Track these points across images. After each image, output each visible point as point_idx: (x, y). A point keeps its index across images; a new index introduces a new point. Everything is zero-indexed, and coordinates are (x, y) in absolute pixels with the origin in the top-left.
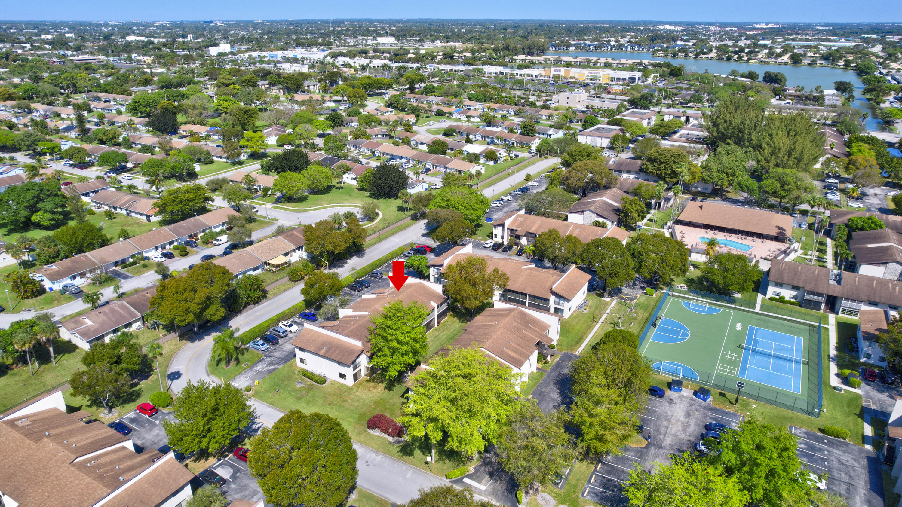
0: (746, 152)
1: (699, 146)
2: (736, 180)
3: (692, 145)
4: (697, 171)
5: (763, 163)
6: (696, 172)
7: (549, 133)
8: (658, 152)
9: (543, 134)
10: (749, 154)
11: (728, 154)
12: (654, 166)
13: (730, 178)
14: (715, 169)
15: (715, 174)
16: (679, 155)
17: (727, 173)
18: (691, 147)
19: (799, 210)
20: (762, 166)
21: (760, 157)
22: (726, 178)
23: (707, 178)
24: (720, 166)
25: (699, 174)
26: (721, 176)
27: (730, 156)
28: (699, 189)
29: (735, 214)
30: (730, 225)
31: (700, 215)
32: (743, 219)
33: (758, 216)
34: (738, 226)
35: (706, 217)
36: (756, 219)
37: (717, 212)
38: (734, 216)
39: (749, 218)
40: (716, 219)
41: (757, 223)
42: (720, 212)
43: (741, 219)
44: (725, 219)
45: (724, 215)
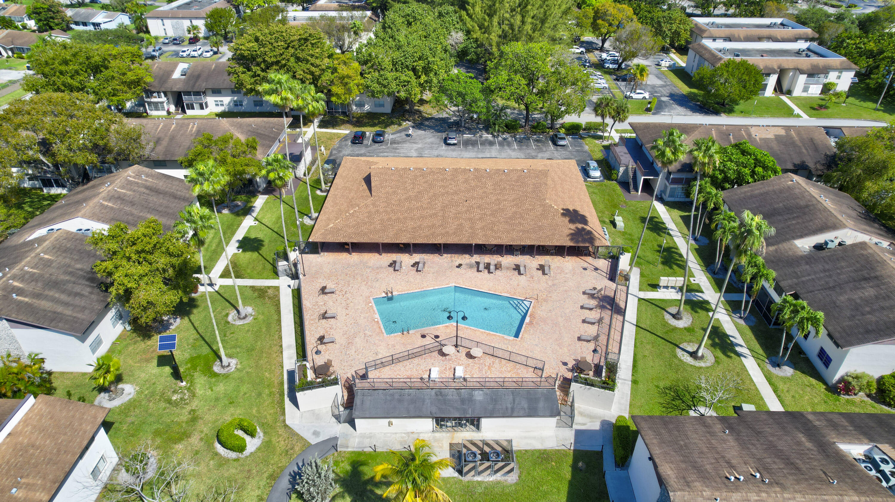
0: (440, 15)
1: (357, 14)
2: (435, 80)
3: (345, 14)
4: (351, 73)
5: (477, 34)
6: (349, 77)
7: (96, 20)
8: (257, 40)
9: (85, 24)
10: (447, 19)
11: (409, 24)
12: (255, 75)
13: (423, 78)
14: (387, 63)
15: (390, 75)
16: (306, 40)
17: (414, 70)
18: (342, 18)
19: (562, 126)
20: (476, 40)
21: (470, 24)
22: (414, 81)
23: (376, 87)
24: (397, 55)
25: (358, 79)
26: (403, 78)
27: (414, 27)
28: (367, 108)
29: (456, 193)
30: (451, 232)
31: (369, 212)
32: (479, 207)
33: (513, 189)
34: (470, 231)
35: (386, 218)
36: (511, 199)
37: (411, 193)
38: (456, 198)
39: (494, 198)
40: (412, 219)
41: (515, 213)
42: (419, 192)
43: (475, 206)
44: (435, 214)
45: (429, 203)
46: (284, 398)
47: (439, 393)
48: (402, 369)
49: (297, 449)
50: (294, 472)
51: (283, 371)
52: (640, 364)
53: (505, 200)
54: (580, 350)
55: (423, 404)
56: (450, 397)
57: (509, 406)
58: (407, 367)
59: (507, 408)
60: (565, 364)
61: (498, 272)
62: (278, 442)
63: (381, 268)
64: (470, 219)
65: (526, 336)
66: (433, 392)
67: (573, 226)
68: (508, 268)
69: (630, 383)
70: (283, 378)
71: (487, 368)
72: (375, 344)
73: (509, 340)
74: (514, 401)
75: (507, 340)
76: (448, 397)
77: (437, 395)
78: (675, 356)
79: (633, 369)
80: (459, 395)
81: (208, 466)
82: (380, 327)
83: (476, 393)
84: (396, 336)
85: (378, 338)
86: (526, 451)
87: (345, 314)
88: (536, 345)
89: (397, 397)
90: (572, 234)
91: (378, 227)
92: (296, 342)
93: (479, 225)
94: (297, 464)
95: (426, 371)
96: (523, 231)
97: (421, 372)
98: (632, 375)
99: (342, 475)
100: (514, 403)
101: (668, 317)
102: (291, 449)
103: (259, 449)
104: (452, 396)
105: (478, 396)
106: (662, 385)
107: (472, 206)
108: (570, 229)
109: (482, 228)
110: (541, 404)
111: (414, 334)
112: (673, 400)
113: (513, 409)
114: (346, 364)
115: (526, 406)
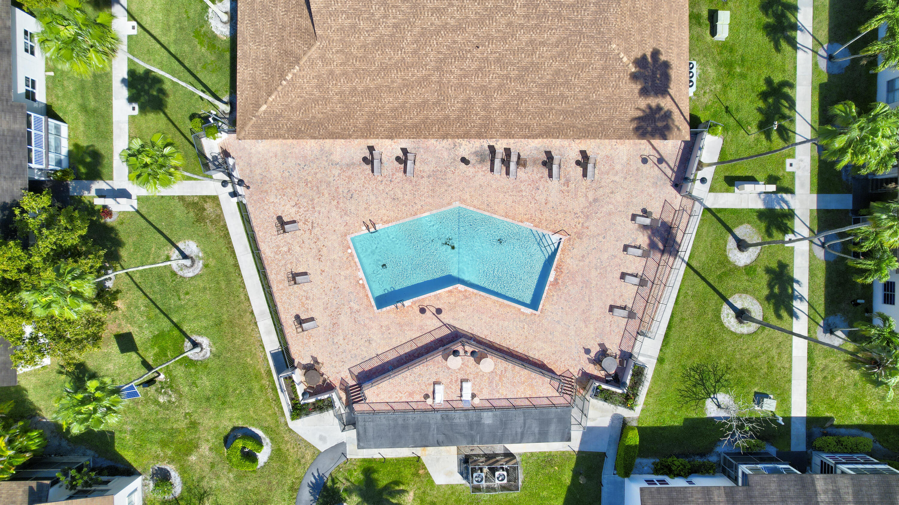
29: (459, 28)
30: (453, 116)
31: (318, 77)
32: (498, 60)
33: (559, 15)
34: (483, 113)
35: (347, 88)
36: (553, 40)
37: (382, 29)
38: (459, 39)
39: (525, 39)
40: (390, 90)
41: (557, 72)
42: (396, 26)
43: (492, 58)
44: (426, 78)
45: (415, 52)
46: (277, 392)
47: (445, 416)
48: (403, 382)
49: (308, 457)
50: (311, 482)
51: (265, 355)
52: (674, 334)
53: (543, 44)
54: (608, 329)
55: (429, 431)
56: (457, 421)
57: (519, 430)
58: (408, 379)
59: (516, 434)
60: (587, 351)
61: (522, 173)
62: (288, 450)
63: (353, 164)
64: (483, 88)
65: (547, 306)
66: (438, 415)
67: (643, 103)
68: (534, 162)
69: (655, 361)
70: (268, 364)
71: (497, 378)
72: (365, 325)
73: (527, 315)
74: (525, 423)
75: (523, 313)
76: (455, 421)
77: (443, 418)
78: (717, 317)
79: (664, 340)
80: (466, 417)
81: (228, 479)
82: (367, 296)
83: (485, 414)
84: (388, 312)
85: (367, 315)
86: (532, 454)
87: (319, 272)
88: (558, 322)
89: (400, 421)
90: (639, 119)
91: (338, 108)
92: (269, 307)
93: (497, 101)
94: (313, 474)
95: (431, 384)
96: (565, 112)
97: (423, 387)
98: (661, 350)
99: (356, 484)
100: (525, 427)
101: (732, 244)
102: (303, 458)
103: (271, 458)
104: (459, 419)
105: (488, 419)
106: (689, 364)
107: (487, 58)
108: (638, 109)
109: (502, 108)
110: (553, 428)
111: (411, 306)
112: (695, 386)
113: (522, 434)
114: (335, 358)
115: (537, 430)
